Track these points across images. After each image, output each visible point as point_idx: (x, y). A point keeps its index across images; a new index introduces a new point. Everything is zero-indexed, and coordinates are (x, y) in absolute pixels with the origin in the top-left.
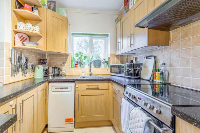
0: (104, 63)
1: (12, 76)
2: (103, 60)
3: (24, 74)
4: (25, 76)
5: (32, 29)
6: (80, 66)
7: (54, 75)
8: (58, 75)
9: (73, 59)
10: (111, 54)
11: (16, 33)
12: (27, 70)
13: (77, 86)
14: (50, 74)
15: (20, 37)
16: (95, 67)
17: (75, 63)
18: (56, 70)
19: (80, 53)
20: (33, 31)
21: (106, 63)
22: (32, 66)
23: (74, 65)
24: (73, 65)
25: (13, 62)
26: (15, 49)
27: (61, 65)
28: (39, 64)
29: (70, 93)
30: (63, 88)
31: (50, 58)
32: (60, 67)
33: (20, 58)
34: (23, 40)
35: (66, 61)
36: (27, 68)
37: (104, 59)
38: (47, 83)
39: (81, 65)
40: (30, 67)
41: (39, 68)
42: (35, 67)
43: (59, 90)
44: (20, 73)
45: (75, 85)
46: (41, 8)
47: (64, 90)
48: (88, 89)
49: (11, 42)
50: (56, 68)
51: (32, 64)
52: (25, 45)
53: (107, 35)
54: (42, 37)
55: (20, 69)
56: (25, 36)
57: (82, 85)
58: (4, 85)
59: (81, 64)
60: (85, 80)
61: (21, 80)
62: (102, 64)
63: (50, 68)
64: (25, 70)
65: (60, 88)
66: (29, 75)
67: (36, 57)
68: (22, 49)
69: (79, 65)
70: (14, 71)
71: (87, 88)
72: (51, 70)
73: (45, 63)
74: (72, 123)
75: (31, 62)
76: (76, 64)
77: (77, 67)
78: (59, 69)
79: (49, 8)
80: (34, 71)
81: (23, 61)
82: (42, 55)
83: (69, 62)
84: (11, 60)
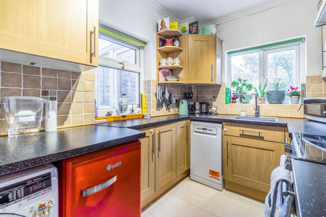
0: (291, 96)
1: (157, 110)
2: (290, 90)
3: (168, 109)
4: (169, 112)
5: (172, 63)
6: (241, 101)
7: (201, 113)
8: (207, 113)
9: (227, 91)
10: (308, 78)
11: (160, 69)
12: (171, 105)
13: (225, 129)
14: (197, 112)
15: (163, 73)
16: (270, 103)
17: (233, 97)
18: (204, 106)
19: (240, 80)
20: (173, 64)
21: (295, 94)
22: (176, 101)
23: (230, 99)
24: (228, 98)
25: (158, 97)
26: (159, 84)
27: (211, 100)
28: (184, 99)
29: (215, 137)
30: (206, 129)
31: (197, 91)
32: (210, 102)
33: (164, 93)
34: (165, 75)
35: (218, 94)
36: (171, 103)
37: (292, 88)
38: (189, 121)
39: (243, 100)
40: (174, 101)
41: (182, 103)
42: (179, 102)
43: (202, 131)
44: (164, 108)
45: (223, 128)
46: (181, 37)
47: (207, 132)
48: (242, 136)
49: (156, 79)
50: (204, 103)
51: (176, 98)
52: (167, 80)
53: (302, 40)
54: (182, 68)
55: (164, 104)
56: (167, 71)
57: (233, 128)
58: (151, 117)
59: (242, 97)
60: (237, 123)
61: (165, 114)
62: (287, 97)
63: (197, 103)
64: (169, 105)
65: (203, 129)
66: (173, 111)
67: (181, 91)
68: (166, 83)
69: (238, 100)
70: (159, 106)
71: (240, 134)
72: (197, 106)
73: (191, 98)
74: (218, 178)
75: (175, 97)
76: (233, 99)
77: (235, 102)
78: (208, 105)
79: (190, 32)
80: (178, 106)
81: (167, 96)
82: (189, 88)
83: (222, 95)
84: (156, 96)
